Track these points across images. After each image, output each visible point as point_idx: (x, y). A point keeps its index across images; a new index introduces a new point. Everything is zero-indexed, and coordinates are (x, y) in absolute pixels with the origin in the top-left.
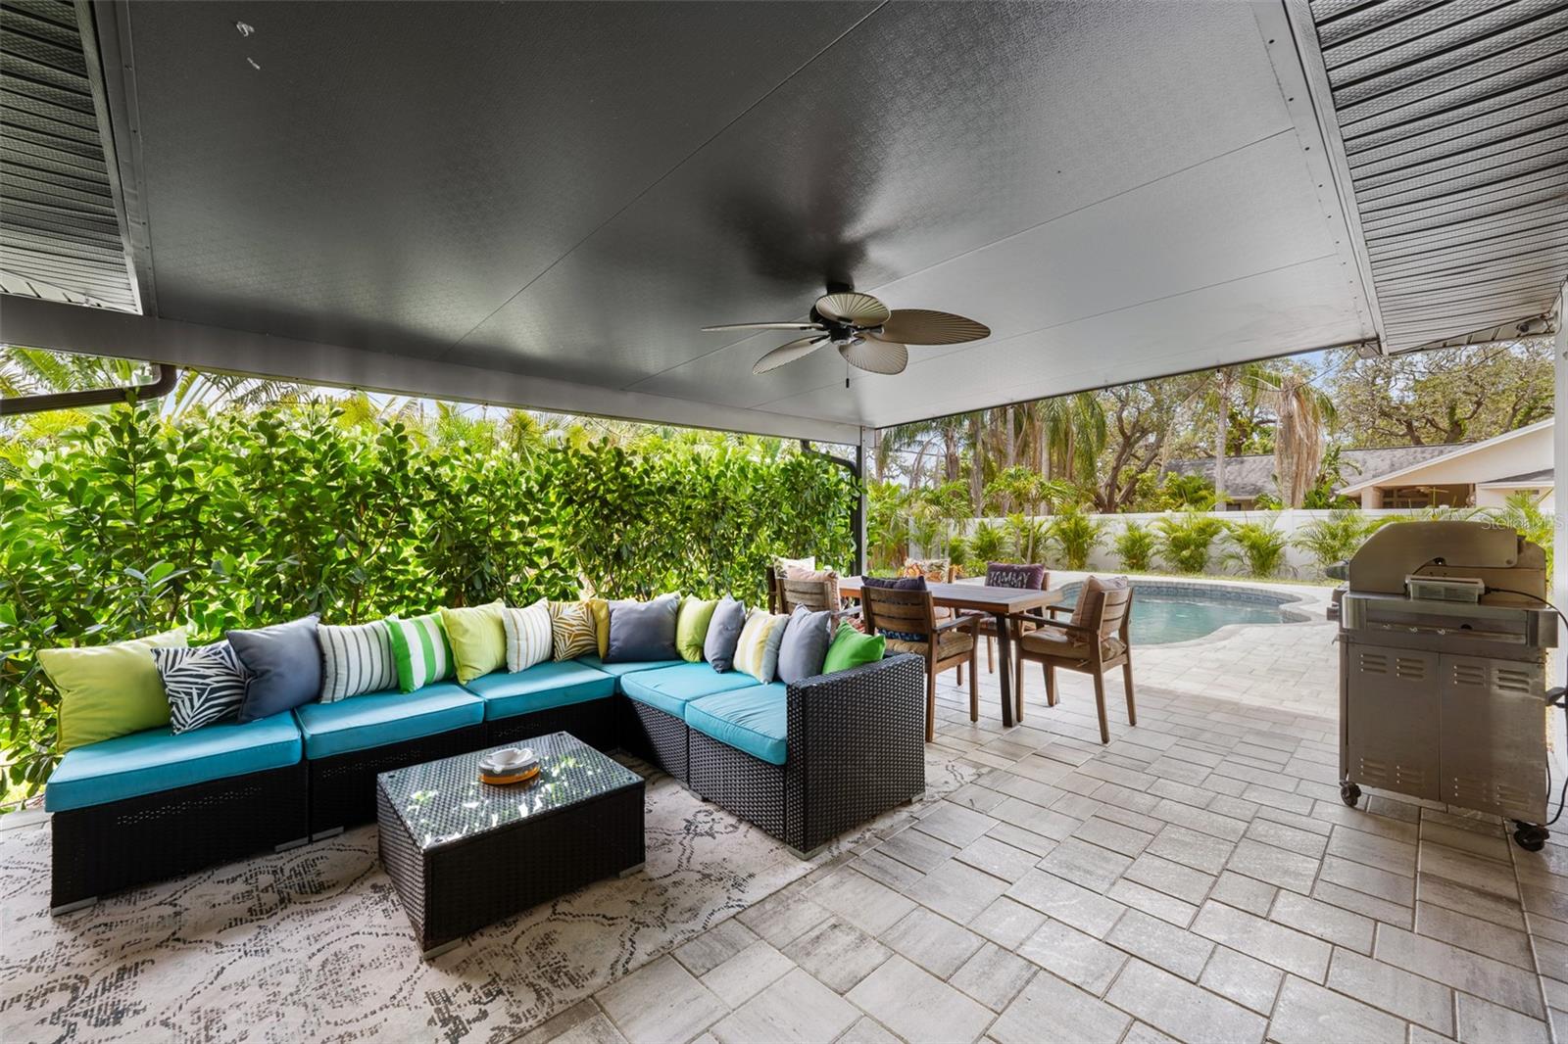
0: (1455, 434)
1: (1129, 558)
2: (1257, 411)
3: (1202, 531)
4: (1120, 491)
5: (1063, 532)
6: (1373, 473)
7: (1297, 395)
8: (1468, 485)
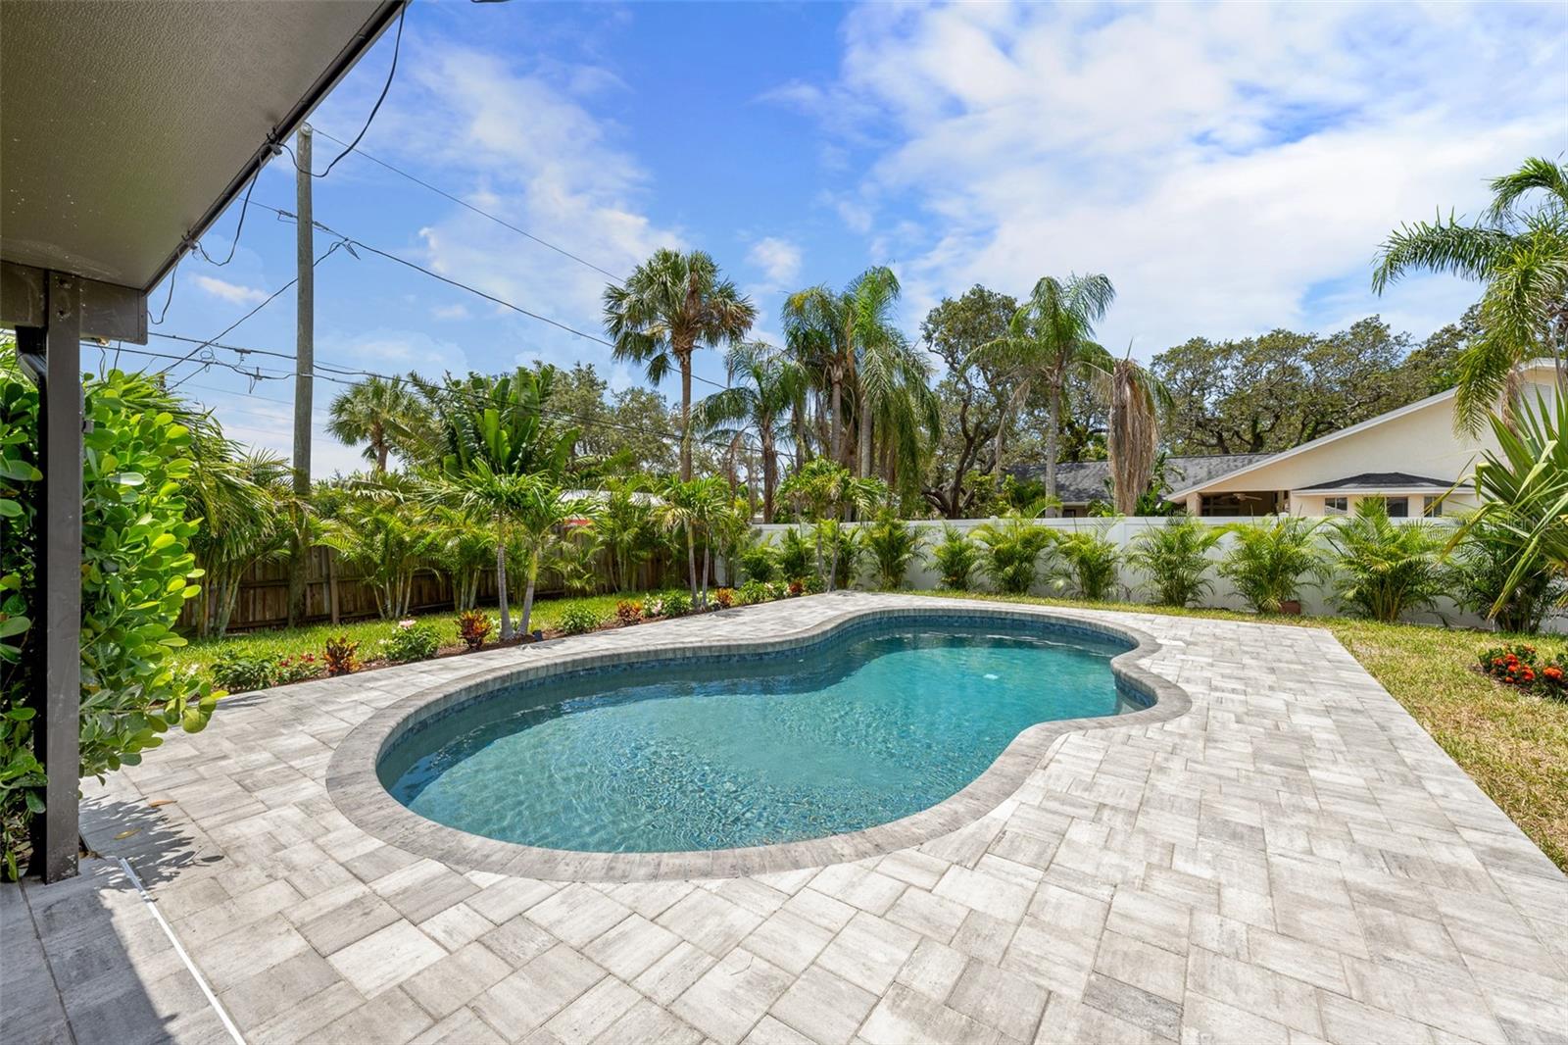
0: (1257, 445)
1: (948, 575)
2: (1092, 421)
3: (1027, 542)
4: (965, 494)
5: (876, 542)
6: (1192, 480)
7: (1131, 380)
8: (1275, 494)
